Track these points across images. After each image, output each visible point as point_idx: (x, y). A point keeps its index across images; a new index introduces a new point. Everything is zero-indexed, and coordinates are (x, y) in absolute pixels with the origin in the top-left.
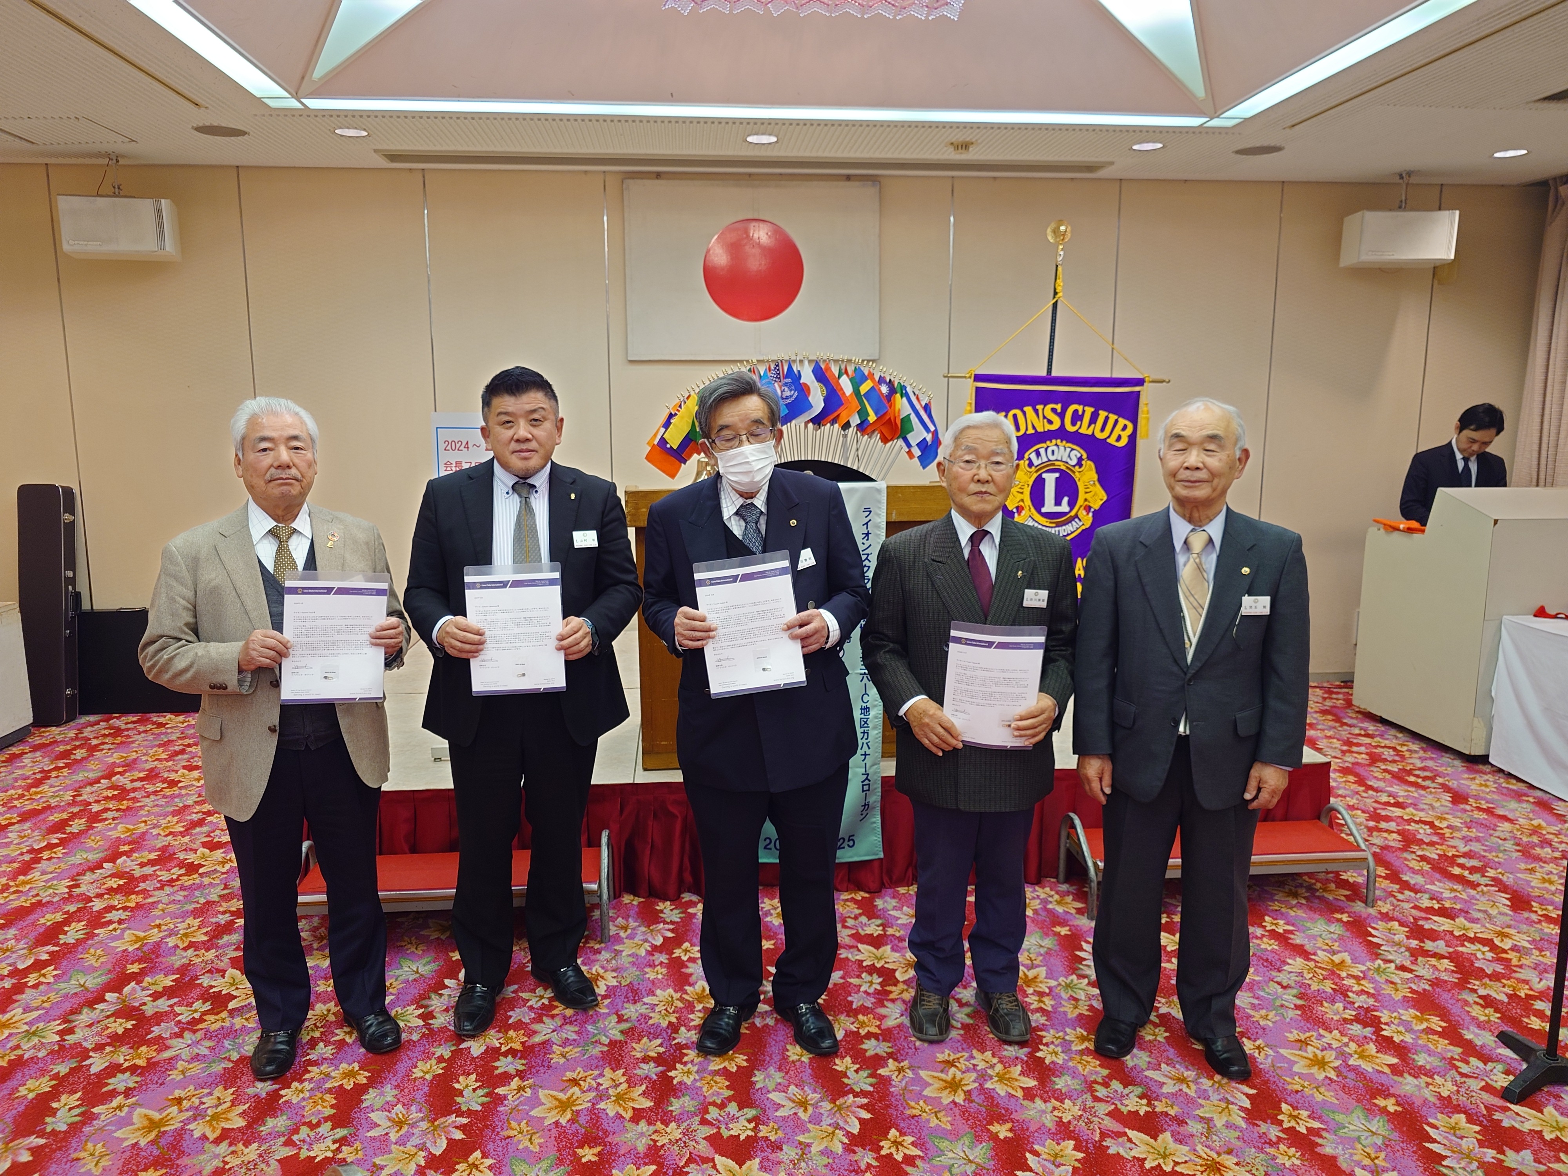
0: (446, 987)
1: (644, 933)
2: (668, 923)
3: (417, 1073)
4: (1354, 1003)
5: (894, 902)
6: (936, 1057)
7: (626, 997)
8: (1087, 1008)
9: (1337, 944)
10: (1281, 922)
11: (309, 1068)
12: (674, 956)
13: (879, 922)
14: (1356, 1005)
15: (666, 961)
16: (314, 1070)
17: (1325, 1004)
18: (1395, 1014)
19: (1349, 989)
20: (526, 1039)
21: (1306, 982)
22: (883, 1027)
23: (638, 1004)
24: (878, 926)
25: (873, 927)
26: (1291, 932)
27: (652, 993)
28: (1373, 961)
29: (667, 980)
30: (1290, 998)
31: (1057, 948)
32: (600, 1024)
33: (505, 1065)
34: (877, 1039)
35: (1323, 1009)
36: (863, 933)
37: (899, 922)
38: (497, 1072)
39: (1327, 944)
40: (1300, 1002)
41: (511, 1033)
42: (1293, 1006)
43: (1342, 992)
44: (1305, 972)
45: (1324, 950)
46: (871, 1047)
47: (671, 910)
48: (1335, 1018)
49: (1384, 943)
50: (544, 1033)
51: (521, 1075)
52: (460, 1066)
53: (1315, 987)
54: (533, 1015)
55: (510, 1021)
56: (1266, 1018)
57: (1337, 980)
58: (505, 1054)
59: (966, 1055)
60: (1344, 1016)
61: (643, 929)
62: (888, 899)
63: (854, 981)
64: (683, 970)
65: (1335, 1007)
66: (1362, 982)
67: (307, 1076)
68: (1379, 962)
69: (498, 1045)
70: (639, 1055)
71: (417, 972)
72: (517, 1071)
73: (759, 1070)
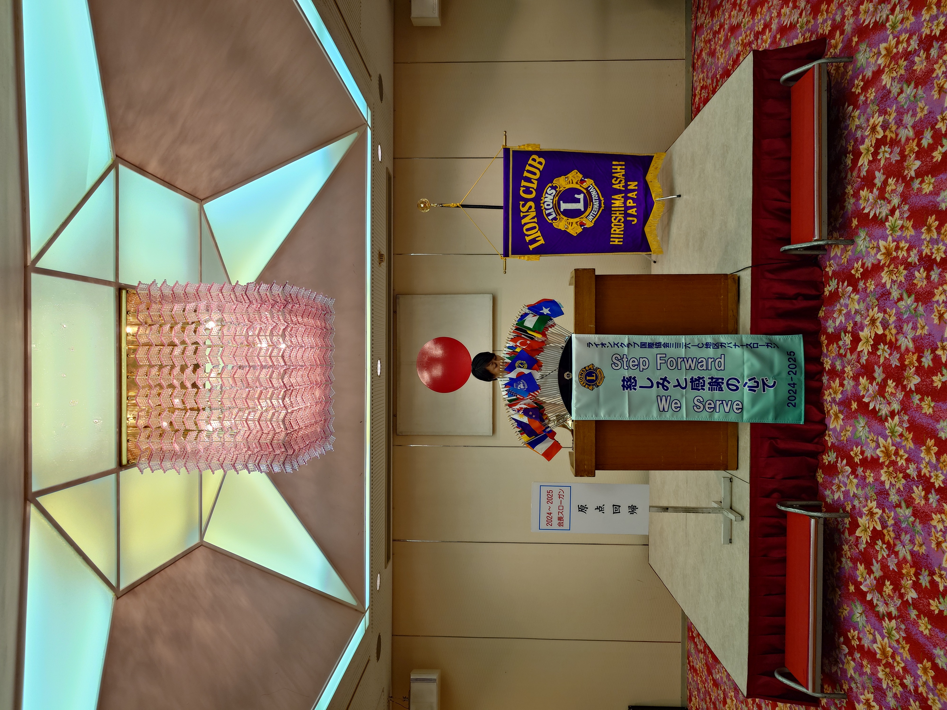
0: (872, 600)
1: (843, 476)
2: (837, 461)
3: (926, 632)
4: (915, 49)
5: (830, 322)
6: (936, 324)
7: (885, 499)
8: (908, 222)
9: (873, 50)
10: (856, 82)
11: (919, 692)
12: (859, 463)
13: (843, 334)
14: (917, 48)
15: (862, 469)
16: (921, 689)
17: (915, 68)
18: (925, 24)
19: (905, 50)
20: (908, 564)
21: (898, 76)
22: (914, 351)
23: (890, 493)
24: (846, 335)
25: (846, 338)
26: (864, 77)
27: (883, 483)
28: (886, 29)
29: (874, 471)
30: (909, 90)
31: (866, 229)
32: (902, 519)
33: (924, 580)
34: (922, 357)
35: (918, 70)
36: (849, 346)
37: (844, 322)
38: (929, 587)
39: (873, 56)
40: (913, 84)
41: (904, 571)
42: (915, 90)
43: (908, 55)
44: (892, 75)
45: (877, 59)
46: (927, 361)
47: (829, 456)
48: (925, 64)
49: (874, 18)
50: (905, 552)
51: (932, 573)
52: (924, 607)
53: (902, 72)
54: (893, 556)
55: (896, 570)
56: (922, 110)
57: (899, 56)
58: (918, 579)
59: (935, 305)
60: (924, 57)
61: (840, 476)
62: (828, 324)
63: (882, 360)
64: (869, 460)
65: (917, 62)
66: (901, 39)
67: (925, 695)
68: (888, 24)
69: (911, 581)
70: (923, 502)
71: (861, 614)
72: (929, 575)
73: (938, 434)
